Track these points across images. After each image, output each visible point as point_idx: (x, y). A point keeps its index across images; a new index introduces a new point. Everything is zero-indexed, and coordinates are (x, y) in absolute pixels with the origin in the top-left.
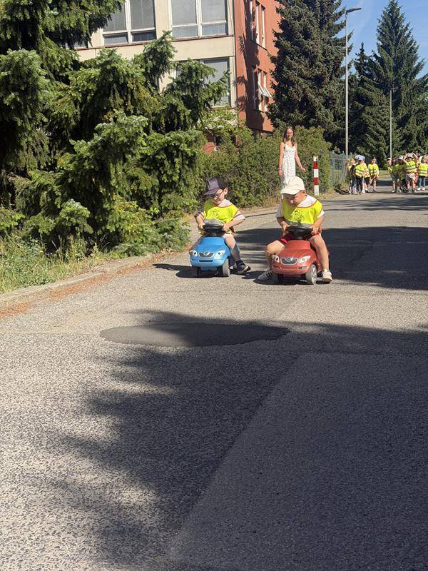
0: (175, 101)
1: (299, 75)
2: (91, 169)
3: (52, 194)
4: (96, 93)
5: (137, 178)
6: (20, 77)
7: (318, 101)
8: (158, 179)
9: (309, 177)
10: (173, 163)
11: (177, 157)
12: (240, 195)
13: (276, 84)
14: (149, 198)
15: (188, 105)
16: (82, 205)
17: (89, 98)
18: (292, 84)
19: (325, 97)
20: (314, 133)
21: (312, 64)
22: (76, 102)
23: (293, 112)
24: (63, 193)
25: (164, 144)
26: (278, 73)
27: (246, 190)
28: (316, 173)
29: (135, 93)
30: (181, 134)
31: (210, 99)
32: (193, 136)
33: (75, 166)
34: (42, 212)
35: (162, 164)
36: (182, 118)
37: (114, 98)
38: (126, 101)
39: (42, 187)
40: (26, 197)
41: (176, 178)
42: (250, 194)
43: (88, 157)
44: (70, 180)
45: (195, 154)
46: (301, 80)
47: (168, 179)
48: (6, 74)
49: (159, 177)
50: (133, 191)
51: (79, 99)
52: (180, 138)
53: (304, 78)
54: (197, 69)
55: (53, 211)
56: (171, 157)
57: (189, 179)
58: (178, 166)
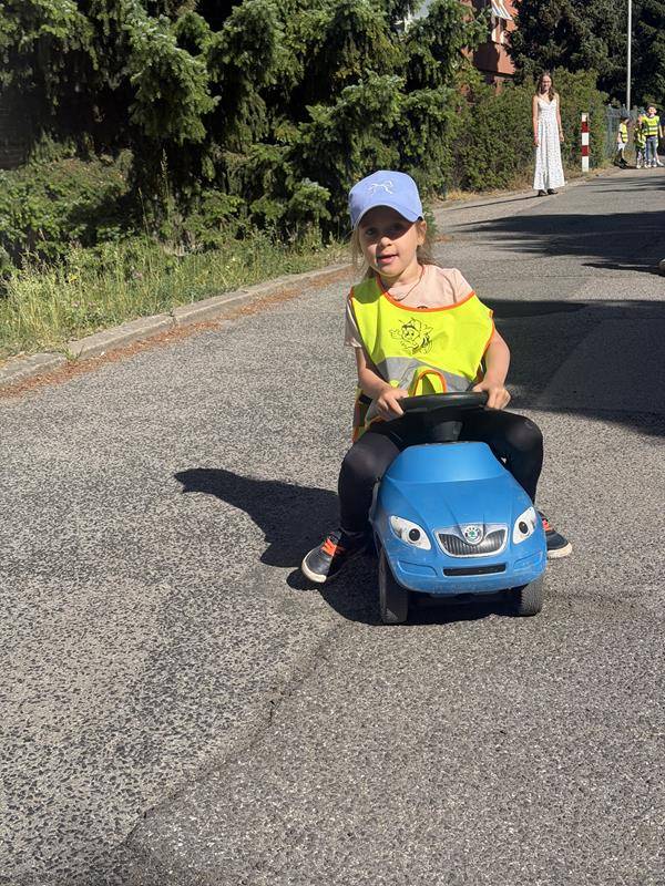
0: (421, 50)
2: (333, 142)
3: (280, 173)
4: (324, 44)
5: (372, 151)
6: (253, 32)
7: (585, 26)
8: (399, 151)
9: (575, 144)
10: (418, 131)
11: (424, 122)
12: (475, 174)
15: (436, 56)
16: (320, 185)
17: (316, 50)
19: (596, 19)
20: (582, 78)
22: (299, 56)
23: (545, 43)
24: (295, 171)
25: (409, 106)
27: (484, 165)
28: (585, 139)
29: (374, 42)
30: (430, 94)
31: (464, 46)
32: (444, 96)
33: (312, 137)
34: (267, 194)
35: (405, 133)
36: (429, 72)
37: (349, 49)
38: (363, 53)
39: (266, 164)
40: (243, 178)
41: (420, 151)
42: (490, 171)
43: (329, 127)
44: (305, 156)
45: (445, 118)
47: (411, 152)
48: (240, 30)
49: (400, 149)
51: (304, 51)
52: (430, 99)
54: (450, 9)
55: (281, 193)
56: (416, 123)
57: (437, 151)
58: (425, 135)
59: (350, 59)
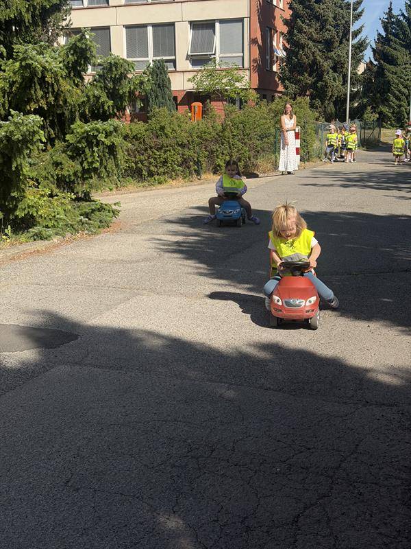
0: (97, 92)
1: (309, 39)
4: (21, 84)
5: (61, 164)
7: (327, 65)
10: (93, 151)
13: (288, 46)
14: (73, 182)
15: (110, 97)
17: (14, 88)
18: (303, 47)
19: (334, 61)
20: (299, 103)
21: (322, 28)
23: (302, 74)
25: (83, 133)
26: (290, 37)
29: (56, 86)
30: (99, 125)
35: (84, 152)
36: (106, 108)
37: (36, 90)
41: (96, 165)
45: (113, 143)
46: (311, 44)
47: (88, 166)
49: (82, 164)
50: (57, 175)
51: (6, 88)
52: (99, 129)
53: (314, 41)
56: (90, 145)
57: (109, 166)
58: (96, 154)
59: (37, 97)
